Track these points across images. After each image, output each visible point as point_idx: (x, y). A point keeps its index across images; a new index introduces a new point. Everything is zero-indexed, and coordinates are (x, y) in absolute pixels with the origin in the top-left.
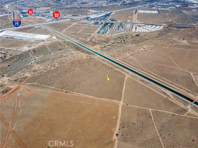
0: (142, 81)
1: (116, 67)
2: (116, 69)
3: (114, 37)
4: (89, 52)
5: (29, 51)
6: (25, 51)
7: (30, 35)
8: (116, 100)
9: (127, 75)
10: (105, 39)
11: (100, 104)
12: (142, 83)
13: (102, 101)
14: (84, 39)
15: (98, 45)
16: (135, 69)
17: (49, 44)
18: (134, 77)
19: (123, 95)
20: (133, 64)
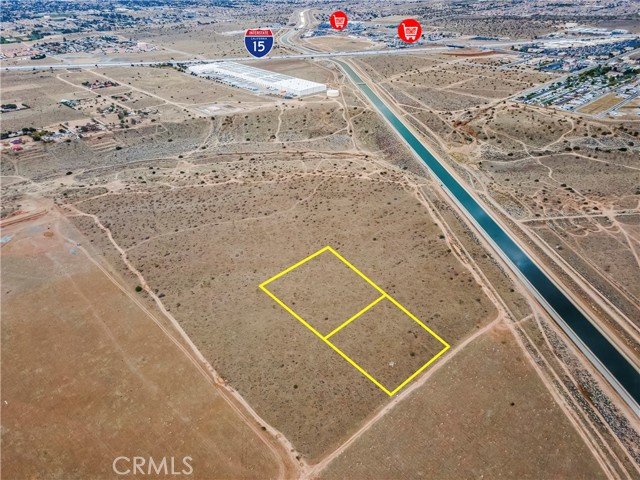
0: (586, 394)
1: (474, 255)
2: (469, 267)
3: (598, 125)
4: (411, 159)
5: (213, 118)
6: (203, 116)
7: (271, 76)
8: (293, 439)
9: (503, 314)
10: (536, 124)
11: (186, 420)
12: (567, 410)
13: (219, 402)
14: (436, 112)
15: (483, 143)
16: (587, 300)
17: (296, 107)
18: (540, 342)
19: (367, 426)
20: (598, 269)
